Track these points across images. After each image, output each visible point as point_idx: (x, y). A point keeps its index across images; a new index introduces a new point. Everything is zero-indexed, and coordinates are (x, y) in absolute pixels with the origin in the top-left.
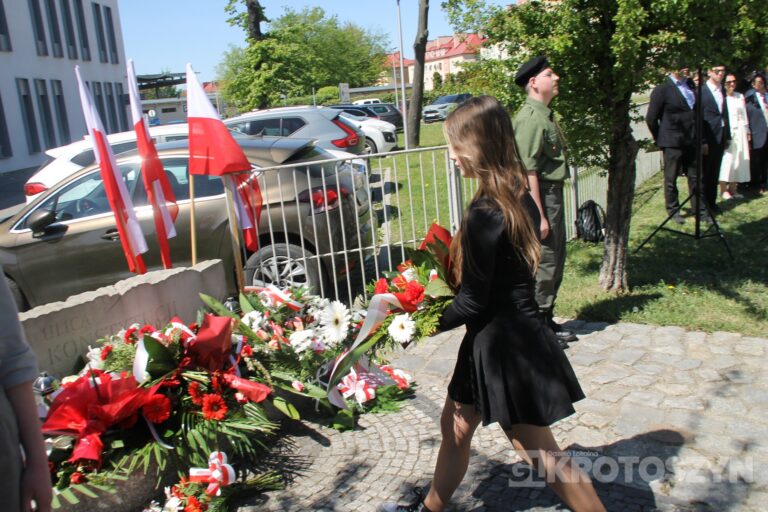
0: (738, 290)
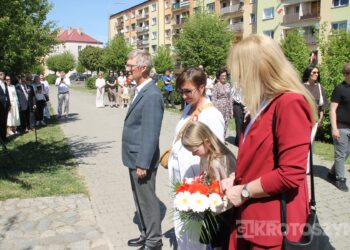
0: (17, 177)
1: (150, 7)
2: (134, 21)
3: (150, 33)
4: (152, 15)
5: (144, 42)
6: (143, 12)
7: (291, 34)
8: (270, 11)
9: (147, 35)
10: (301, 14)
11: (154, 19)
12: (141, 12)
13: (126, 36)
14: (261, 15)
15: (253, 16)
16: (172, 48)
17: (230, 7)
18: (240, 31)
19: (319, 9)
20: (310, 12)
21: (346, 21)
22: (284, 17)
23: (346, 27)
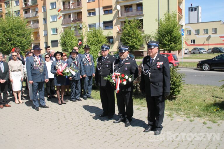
7: (67, 30)
8: (54, 17)
10: (72, 19)
14: (49, 19)
15: (45, 19)
17: (30, 13)
18: (37, 28)
19: (81, 17)
20: (77, 18)
21: (95, 24)
22: (63, 20)
23: (95, 26)
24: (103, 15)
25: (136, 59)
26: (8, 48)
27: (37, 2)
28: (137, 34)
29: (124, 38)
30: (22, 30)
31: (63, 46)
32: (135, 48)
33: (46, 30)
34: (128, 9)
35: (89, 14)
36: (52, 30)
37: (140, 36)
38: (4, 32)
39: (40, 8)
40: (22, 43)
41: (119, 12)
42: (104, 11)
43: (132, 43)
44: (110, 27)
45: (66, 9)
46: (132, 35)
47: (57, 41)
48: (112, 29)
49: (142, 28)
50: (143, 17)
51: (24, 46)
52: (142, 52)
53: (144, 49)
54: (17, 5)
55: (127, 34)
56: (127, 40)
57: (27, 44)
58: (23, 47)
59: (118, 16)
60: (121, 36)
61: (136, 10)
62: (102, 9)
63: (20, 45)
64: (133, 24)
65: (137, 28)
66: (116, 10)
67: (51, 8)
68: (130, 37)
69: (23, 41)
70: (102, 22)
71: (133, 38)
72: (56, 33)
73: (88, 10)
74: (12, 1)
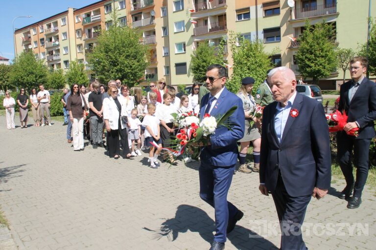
1: (60, 21)
2: (43, 36)
3: (61, 48)
4: (61, 29)
5: (55, 58)
6: (52, 26)
7: (202, 45)
8: (180, 24)
9: (58, 51)
10: (209, 27)
11: (65, 34)
12: (49, 26)
13: (35, 51)
14: (173, 29)
15: (165, 29)
16: (85, 63)
17: (142, 20)
18: (154, 43)
19: (226, 22)
20: (217, 25)
21: (250, 33)
22: (194, 29)
23: (250, 38)
24: (264, 17)
25: (323, 94)
26: (112, 76)
27: (152, 1)
28: (325, 50)
29: (301, 57)
30: (133, 48)
31: (195, 73)
32: (322, 75)
33: (167, 46)
34: (308, 4)
35: (239, 17)
36: (177, 47)
37: (331, 54)
38: (107, 52)
39: (158, 11)
40: (133, 68)
41: (291, 11)
42: (266, 11)
43: (317, 66)
44: (275, 38)
45: (200, 10)
46: (318, 53)
47: (184, 64)
48: (279, 42)
49: (335, 38)
50: (337, 17)
51: (136, 72)
52: (334, 81)
53: (337, 76)
54: (122, 8)
55: (308, 50)
56: (308, 61)
57: (140, 70)
58: (135, 75)
59: (289, 19)
60: (296, 54)
61: (323, 6)
62: (261, 8)
63: (129, 71)
64: (319, 32)
65: (327, 39)
66: (287, 9)
67: (174, 10)
68: (313, 55)
69: (134, 66)
70: (261, 31)
71: (318, 57)
72: (184, 52)
73: (237, 11)
74: (115, 3)
